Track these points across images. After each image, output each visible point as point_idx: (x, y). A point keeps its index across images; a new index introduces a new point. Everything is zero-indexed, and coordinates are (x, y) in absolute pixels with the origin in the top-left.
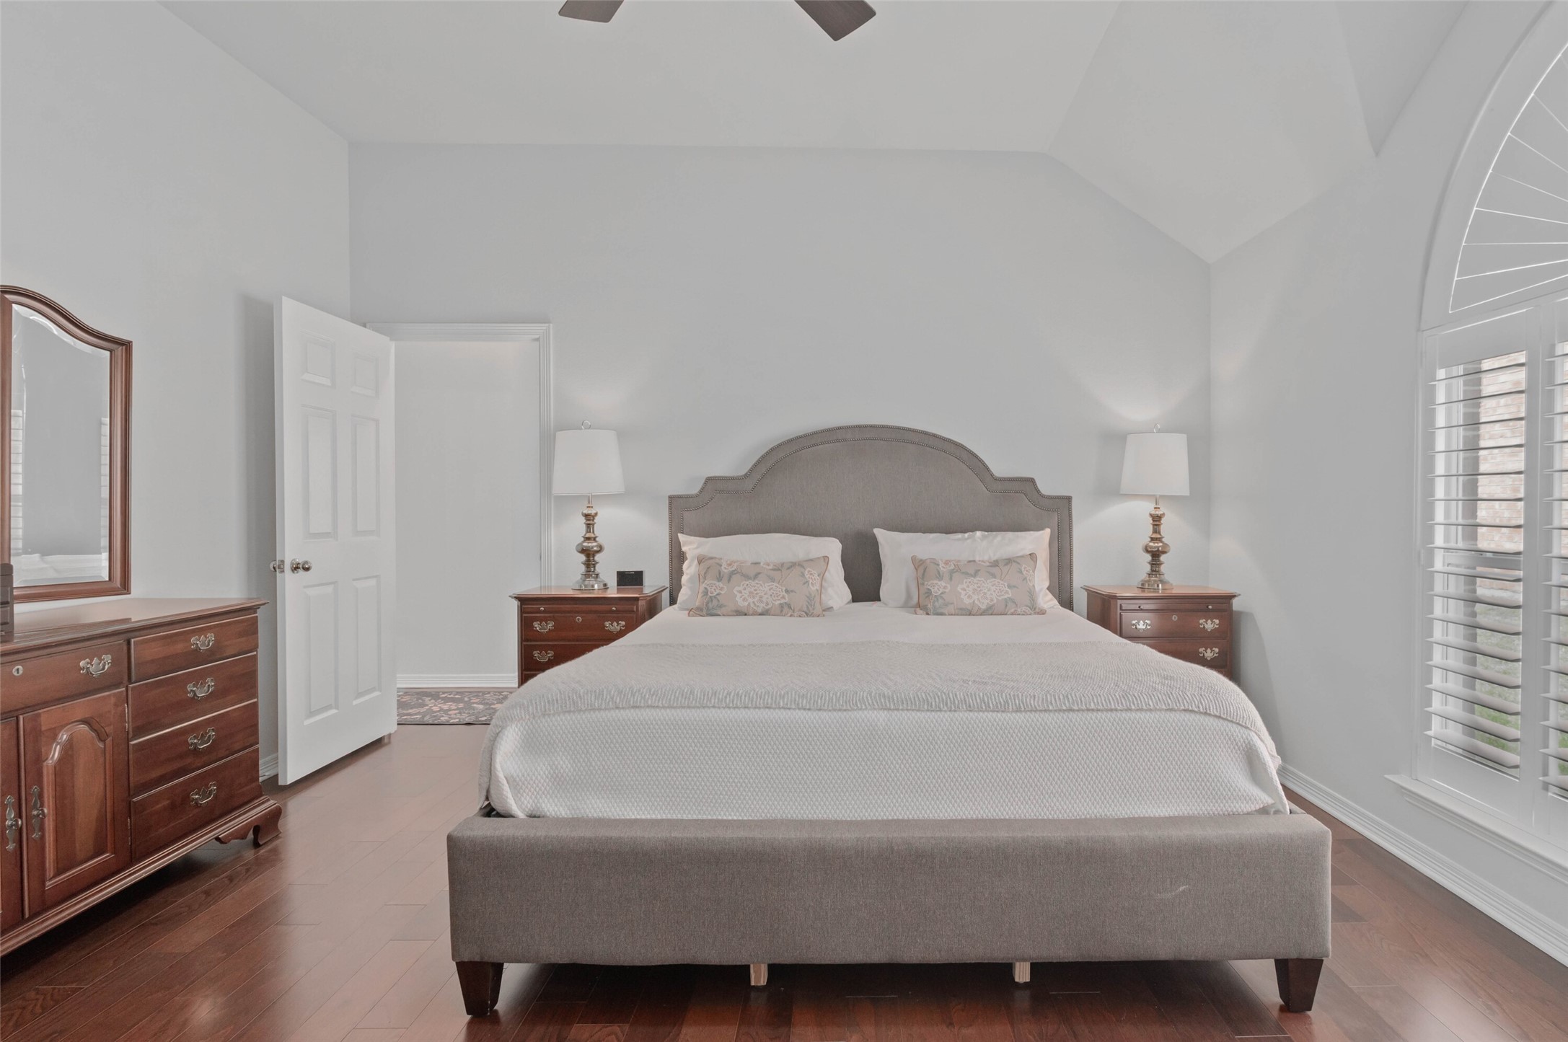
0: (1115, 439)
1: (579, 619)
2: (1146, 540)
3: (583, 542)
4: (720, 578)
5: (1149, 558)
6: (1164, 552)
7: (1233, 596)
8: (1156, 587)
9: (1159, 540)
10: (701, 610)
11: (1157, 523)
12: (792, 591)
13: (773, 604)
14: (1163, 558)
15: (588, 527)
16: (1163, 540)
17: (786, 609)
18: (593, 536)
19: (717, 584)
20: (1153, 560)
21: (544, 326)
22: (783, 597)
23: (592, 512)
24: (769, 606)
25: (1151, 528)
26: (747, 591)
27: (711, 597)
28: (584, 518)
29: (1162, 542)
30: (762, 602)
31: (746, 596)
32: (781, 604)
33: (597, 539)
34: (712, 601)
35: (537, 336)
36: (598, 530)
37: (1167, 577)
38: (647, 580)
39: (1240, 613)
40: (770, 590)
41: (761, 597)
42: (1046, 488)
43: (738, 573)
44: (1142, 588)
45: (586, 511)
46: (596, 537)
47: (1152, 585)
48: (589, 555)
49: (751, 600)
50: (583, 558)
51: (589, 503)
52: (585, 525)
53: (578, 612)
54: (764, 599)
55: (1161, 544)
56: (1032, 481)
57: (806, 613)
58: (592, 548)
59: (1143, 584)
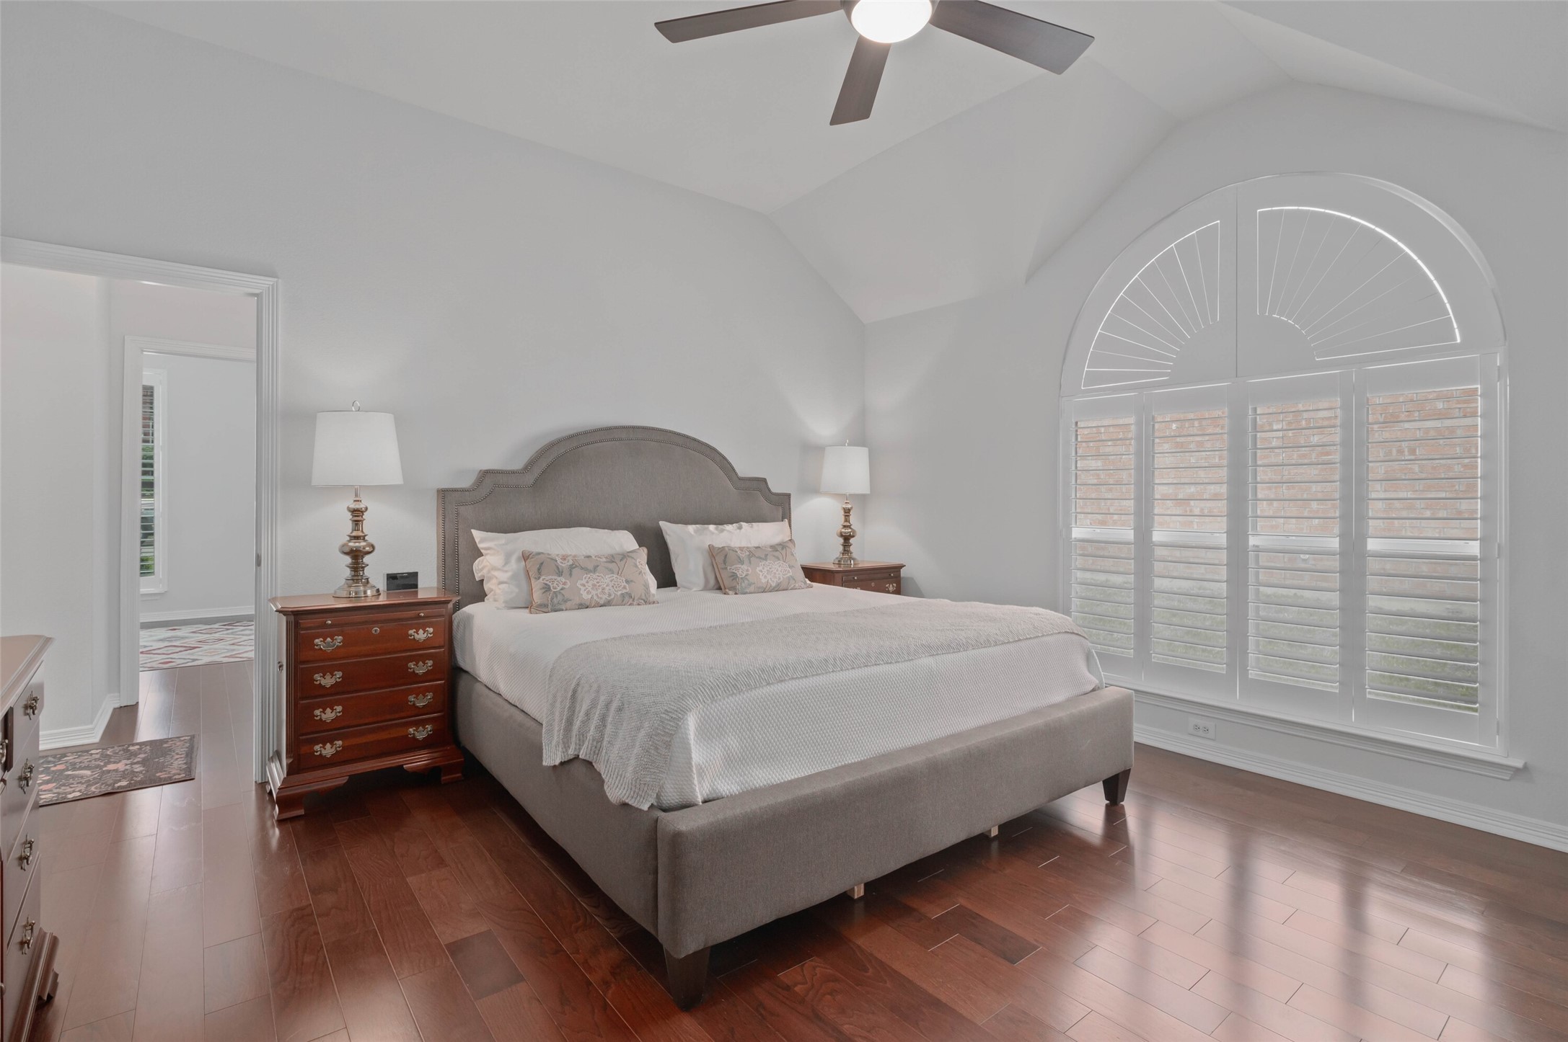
0: (812, 450)
1: (376, 631)
2: (839, 528)
3: (349, 541)
4: (560, 573)
5: (841, 540)
6: (853, 536)
7: (902, 566)
8: (849, 563)
9: (849, 527)
10: (546, 606)
11: (848, 514)
12: (632, 581)
13: (615, 594)
14: (852, 541)
15: (356, 524)
16: (852, 527)
17: (627, 599)
18: (361, 534)
19: (559, 579)
20: (845, 542)
21: (269, 281)
22: (625, 588)
23: (362, 506)
24: (612, 597)
25: (843, 518)
26: (590, 584)
27: (555, 592)
28: (350, 513)
29: (850, 528)
30: (604, 593)
31: (590, 588)
32: (622, 594)
33: (366, 538)
34: (556, 596)
35: (257, 291)
36: (368, 526)
37: (854, 555)
38: (422, 583)
39: (903, 578)
40: (611, 581)
41: (603, 589)
42: (776, 487)
43: (576, 566)
44: (839, 564)
45: (353, 506)
46: (366, 535)
47: (847, 561)
48: (357, 557)
49: (594, 592)
50: (348, 560)
51: (356, 495)
52: (351, 522)
53: (375, 622)
54: (606, 591)
55: (850, 530)
56: (764, 480)
57: (644, 601)
58: (364, 548)
59: (839, 561)
